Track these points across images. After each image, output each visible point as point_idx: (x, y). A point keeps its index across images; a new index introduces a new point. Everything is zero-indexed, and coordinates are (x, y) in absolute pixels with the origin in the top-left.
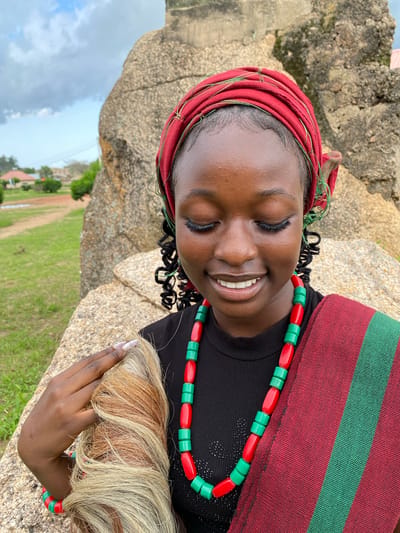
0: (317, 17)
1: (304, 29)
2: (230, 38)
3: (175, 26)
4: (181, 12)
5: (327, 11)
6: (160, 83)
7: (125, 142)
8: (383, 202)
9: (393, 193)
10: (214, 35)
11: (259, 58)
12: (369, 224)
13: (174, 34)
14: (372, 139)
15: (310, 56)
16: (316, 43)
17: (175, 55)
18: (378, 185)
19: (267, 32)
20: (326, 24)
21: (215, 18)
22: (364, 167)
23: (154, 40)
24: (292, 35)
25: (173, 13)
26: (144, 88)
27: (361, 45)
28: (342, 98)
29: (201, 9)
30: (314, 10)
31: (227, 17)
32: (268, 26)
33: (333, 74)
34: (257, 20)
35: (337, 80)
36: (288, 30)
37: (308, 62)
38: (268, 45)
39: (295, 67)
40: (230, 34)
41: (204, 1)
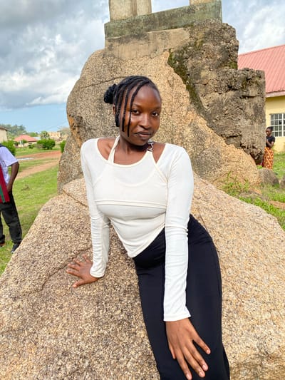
0: (193, 41)
1: (185, 48)
2: (143, 54)
3: (110, 48)
4: (114, 40)
5: (198, 37)
6: (102, 82)
7: (82, 118)
8: (235, 149)
9: (241, 144)
10: (134, 53)
11: (160, 66)
12: (226, 163)
13: (110, 53)
14: (227, 112)
15: (189, 64)
16: (192, 56)
17: (111, 65)
18: (232, 139)
19: (164, 50)
20: (198, 44)
21: (134, 43)
22: (223, 129)
23: (99, 56)
24: (178, 52)
25: (109, 41)
26: (93, 85)
27: (218, 57)
28: (209, 88)
29: (126, 38)
30: (191, 37)
31: (141, 42)
32: (165, 46)
33: (203, 74)
34: (158, 43)
35: (206, 77)
36: (176, 49)
37: (188, 67)
38: (164, 58)
39: (181, 71)
40: (143, 52)
41: (127, 33)
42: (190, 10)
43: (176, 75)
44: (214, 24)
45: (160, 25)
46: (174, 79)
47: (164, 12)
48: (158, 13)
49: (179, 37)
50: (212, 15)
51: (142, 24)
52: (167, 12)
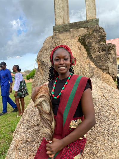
0: (88, 33)
1: (85, 35)
2: (68, 38)
3: (55, 35)
4: (57, 32)
5: (90, 31)
6: (52, 48)
7: (44, 61)
8: (106, 74)
9: (109, 72)
10: (65, 37)
11: (75, 42)
12: (103, 80)
13: (55, 37)
14: (103, 60)
15: (87, 41)
16: (88, 38)
17: (55, 41)
18: (105, 70)
19: (77, 36)
20: (90, 34)
21: (65, 33)
22: (101, 66)
23: (51, 38)
24: (82, 37)
25: (55, 32)
26: (48, 49)
27: (98, 39)
28: (95, 50)
30: (87, 31)
31: (68, 33)
32: (77, 35)
33: (92, 45)
34: (74, 34)
35: (93, 46)
36: (82, 36)
37: (87, 43)
38: (77, 39)
39: (83, 44)
40: (68, 37)
41: (62, 30)
42: (87, 22)
43: (81, 45)
44: (96, 27)
45: (75, 27)
46: (81, 47)
47: (76, 22)
48: (74, 23)
49: (83, 31)
50: (95, 24)
51: (68, 27)
52: (78, 22)
